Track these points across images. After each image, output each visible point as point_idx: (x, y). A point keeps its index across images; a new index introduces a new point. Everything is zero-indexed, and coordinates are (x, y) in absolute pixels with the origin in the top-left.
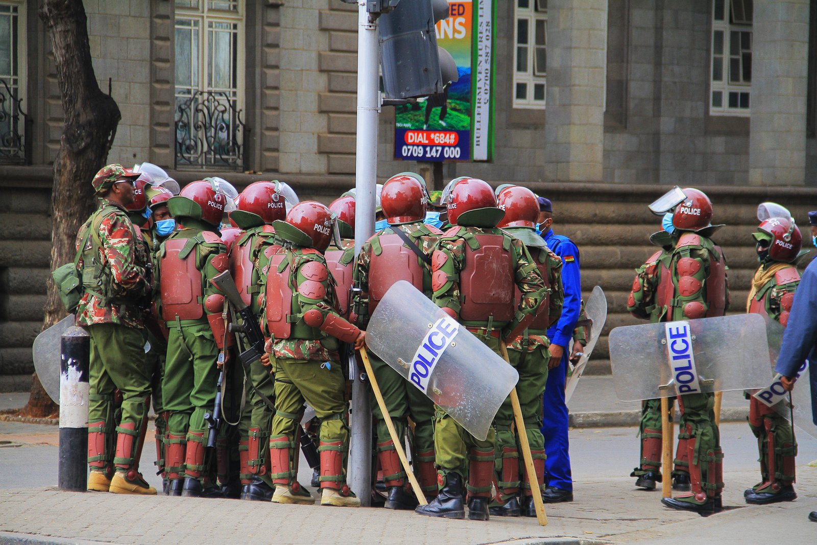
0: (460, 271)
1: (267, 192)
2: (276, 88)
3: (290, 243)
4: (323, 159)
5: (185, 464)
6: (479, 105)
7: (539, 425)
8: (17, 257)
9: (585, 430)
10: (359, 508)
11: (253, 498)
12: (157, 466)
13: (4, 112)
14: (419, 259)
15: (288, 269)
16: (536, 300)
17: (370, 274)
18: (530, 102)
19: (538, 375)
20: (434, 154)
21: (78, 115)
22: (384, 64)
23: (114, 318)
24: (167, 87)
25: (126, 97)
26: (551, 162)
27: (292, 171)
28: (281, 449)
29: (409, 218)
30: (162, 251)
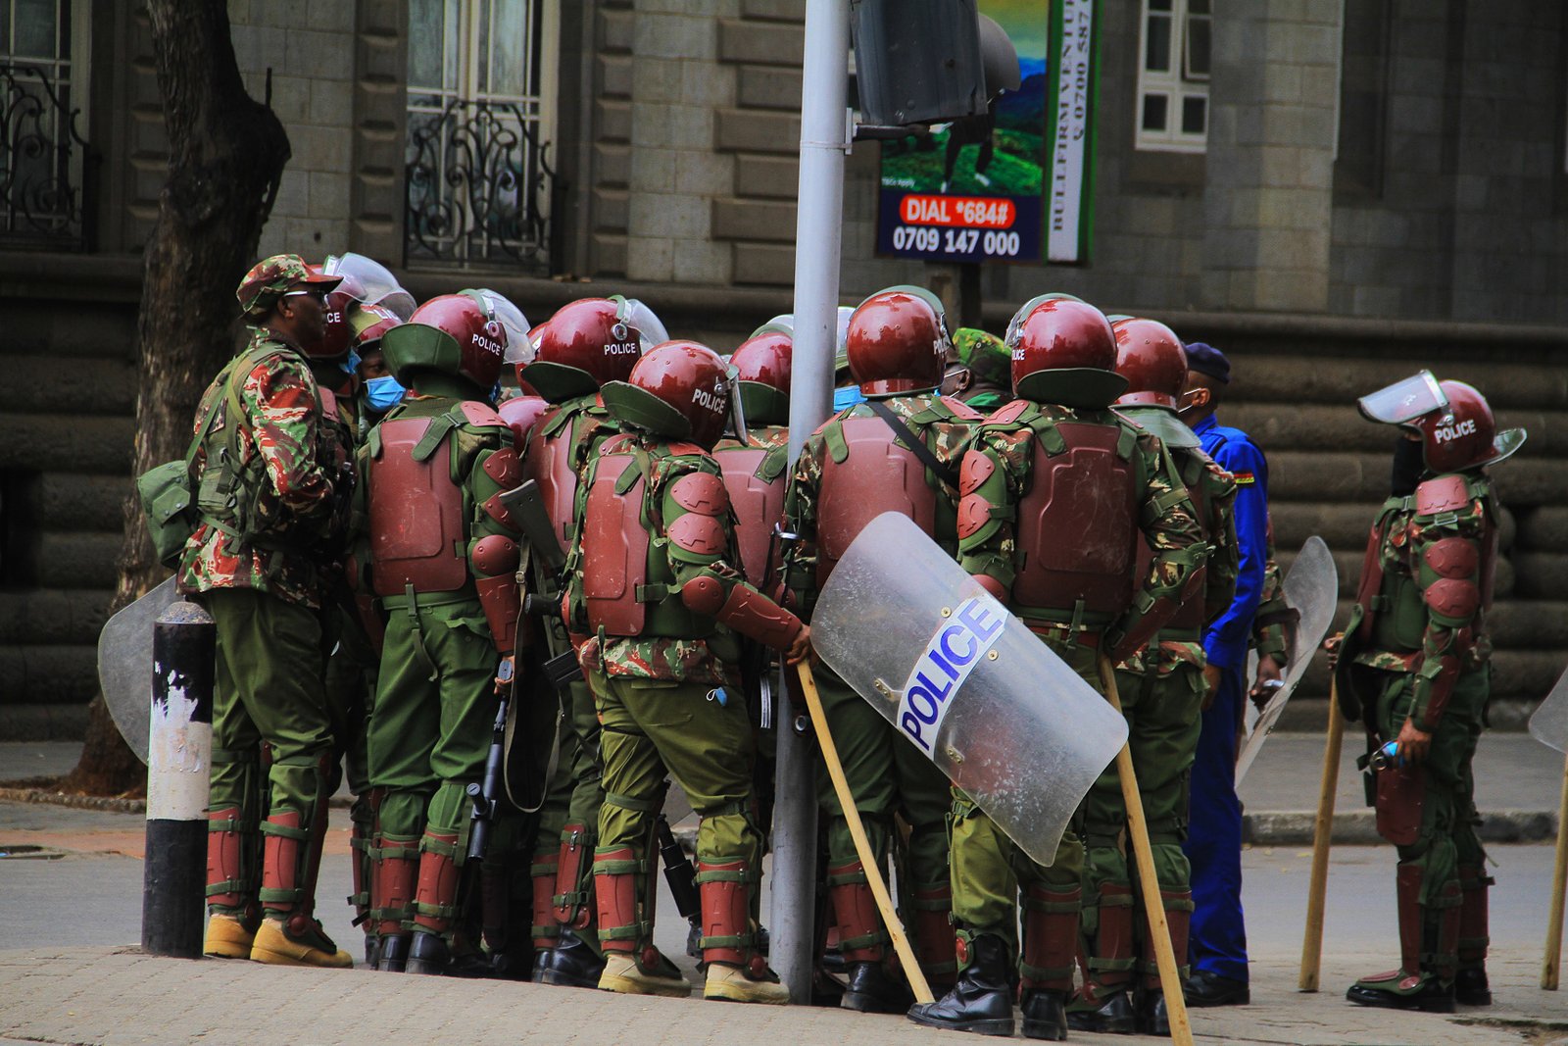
0: (1020, 498)
1: (600, 322)
2: (625, 97)
3: (641, 432)
4: (723, 253)
5: (415, 902)
6: (1063, 141)
7: (1180, 837)
8: (62, 451)
9: (1277, 850)
10: (788, 1007)
11: (559, 980)
12: (353, 907)
13: (40, 136)
14: (929, 472)
15: (639, 484)
16: (1180, 568)
17: (820, 504)
18: (1173, 138)
19: (1179, 729)
20: (962, 245)
21: (199, 148)
22: (861, 48)
23: (256, 578)
24: (389, 89)
25: (303, 111)
26: (1216, 268)
27: (655, 278)
28: (617, 876)
29: (909, 383)
30: (374, 445)
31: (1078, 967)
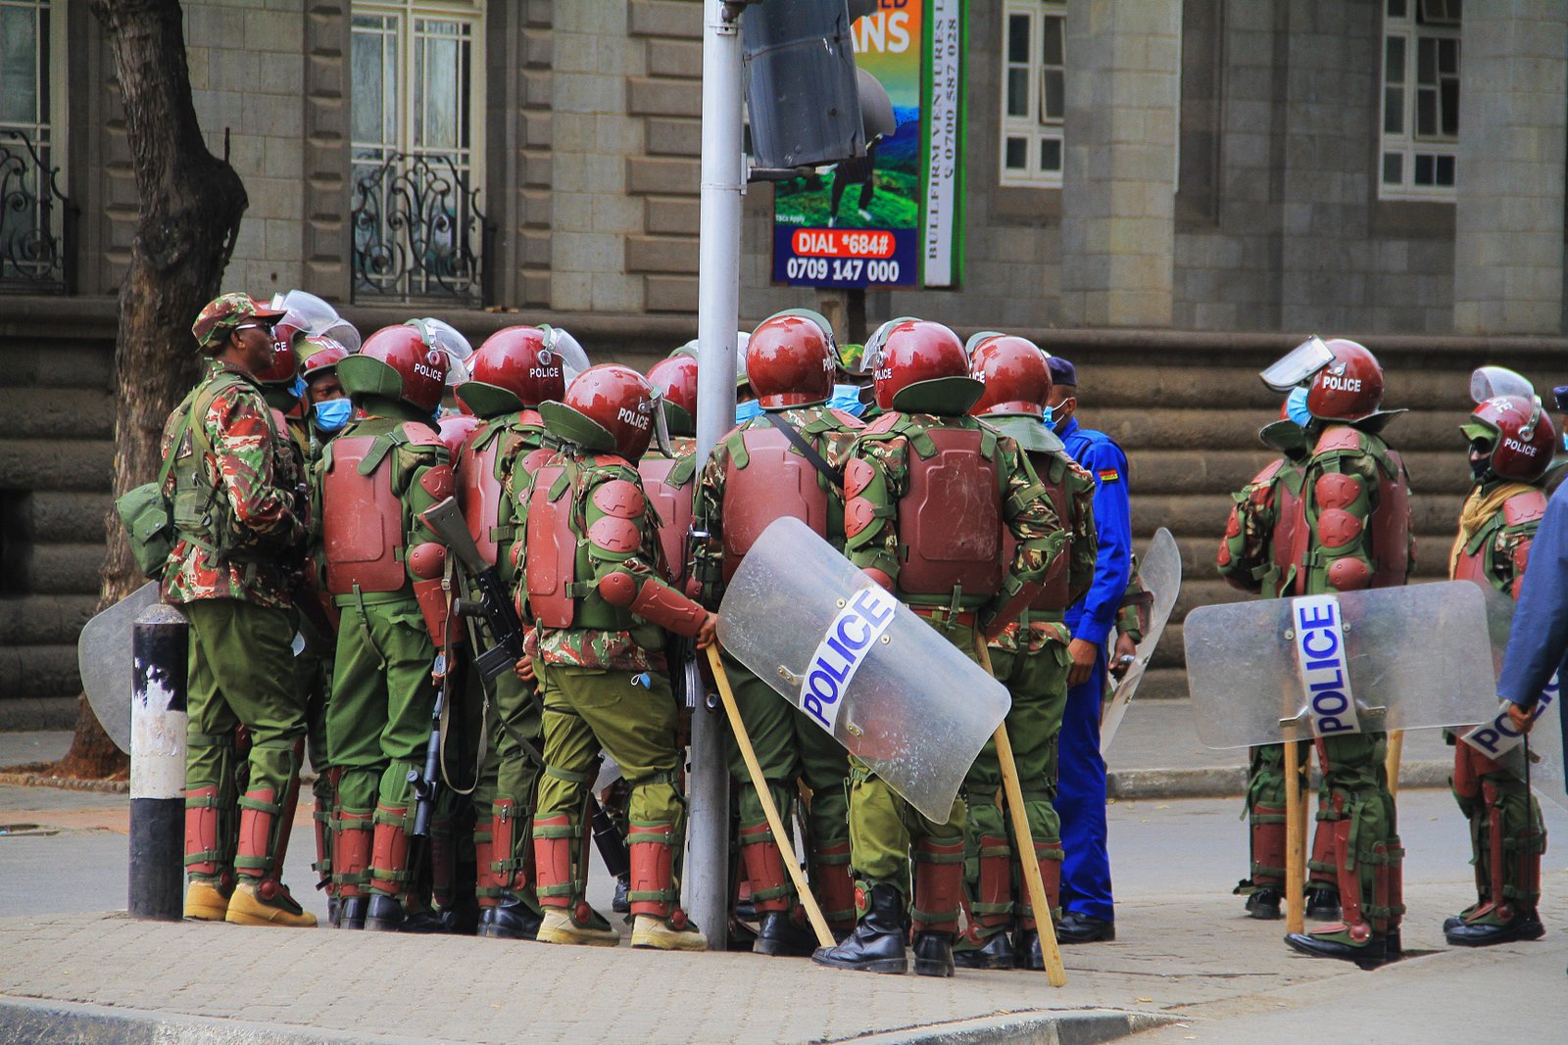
0: (899, 498)
1: (528, 347)
2: (546, 147)
3: (573, 445)
4: (636, 285)
5: (370, 868)
6: (935, 180)
7: (1050, 794)
8: (50, 472)
9: (1138, 803)
11: (501, 934)
12: (317, 872)
13: (24, 193)
14: (821, 475)
15: (568, 493)
16: (1044, 554)
17: (725, 505)
18: (1033, 175)
19: (1047, 699)
20: (848, 273)
21: (166, 200)
22: (754, 101)
23: (234, 589)
24: (335, 145)
25: (258, 165)
26: (1073, 290)
27: (576, 308)
28: (554, 839)
29: (801, 397)
30: (326, 461)
31: (962, 911)
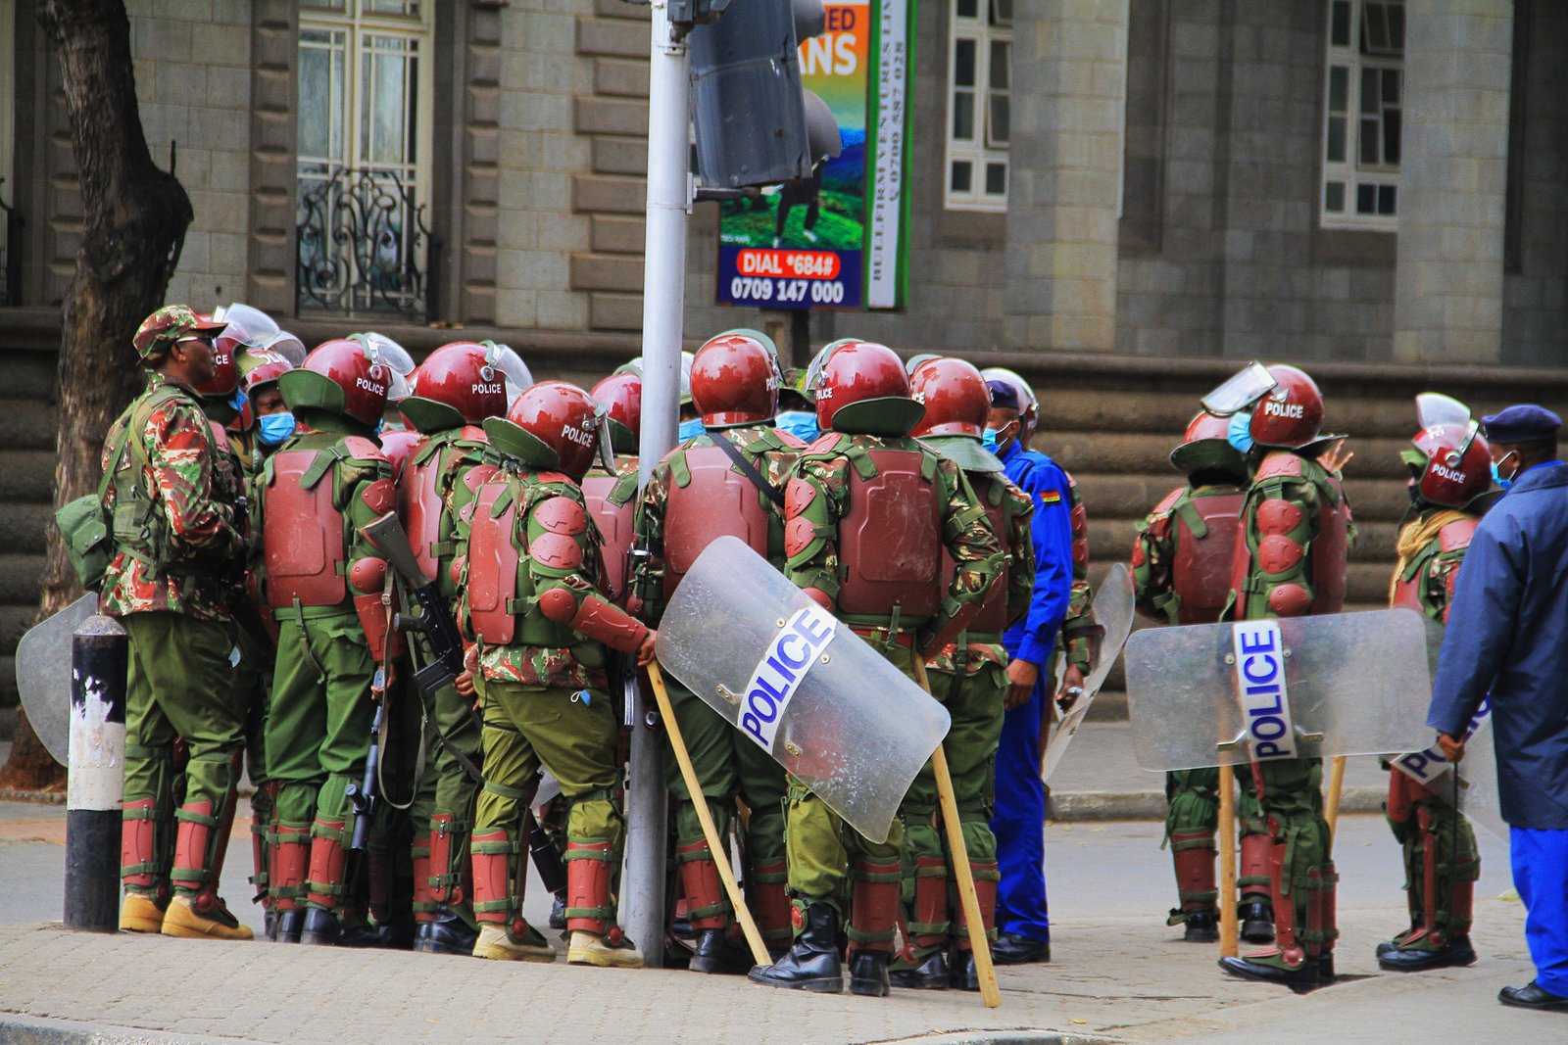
0: (840, 518)
1: (471, 363)
2: (492, 164)
3: (516, 461)
4: (580, 303)
5: (307, 881)
6: (880, 202)
7: (986, 815)
9: (1075, 826)
11: (438, 949)
14: (762, 495)
15: (511, 509)
16: (983, 577)
17: (667, 523)
18: (977, 199)
19: (985, 720)
20: (792, 294)
21: (111, 212)
22: (700, 120)
23: (172, 602)
24: (281, 159)
25: (204, 179)
26: (1019, 314)
27: (520, 324)
28: (492, 855)
29: (744, 416)
30: (266, 476)
31: (898, 931)
